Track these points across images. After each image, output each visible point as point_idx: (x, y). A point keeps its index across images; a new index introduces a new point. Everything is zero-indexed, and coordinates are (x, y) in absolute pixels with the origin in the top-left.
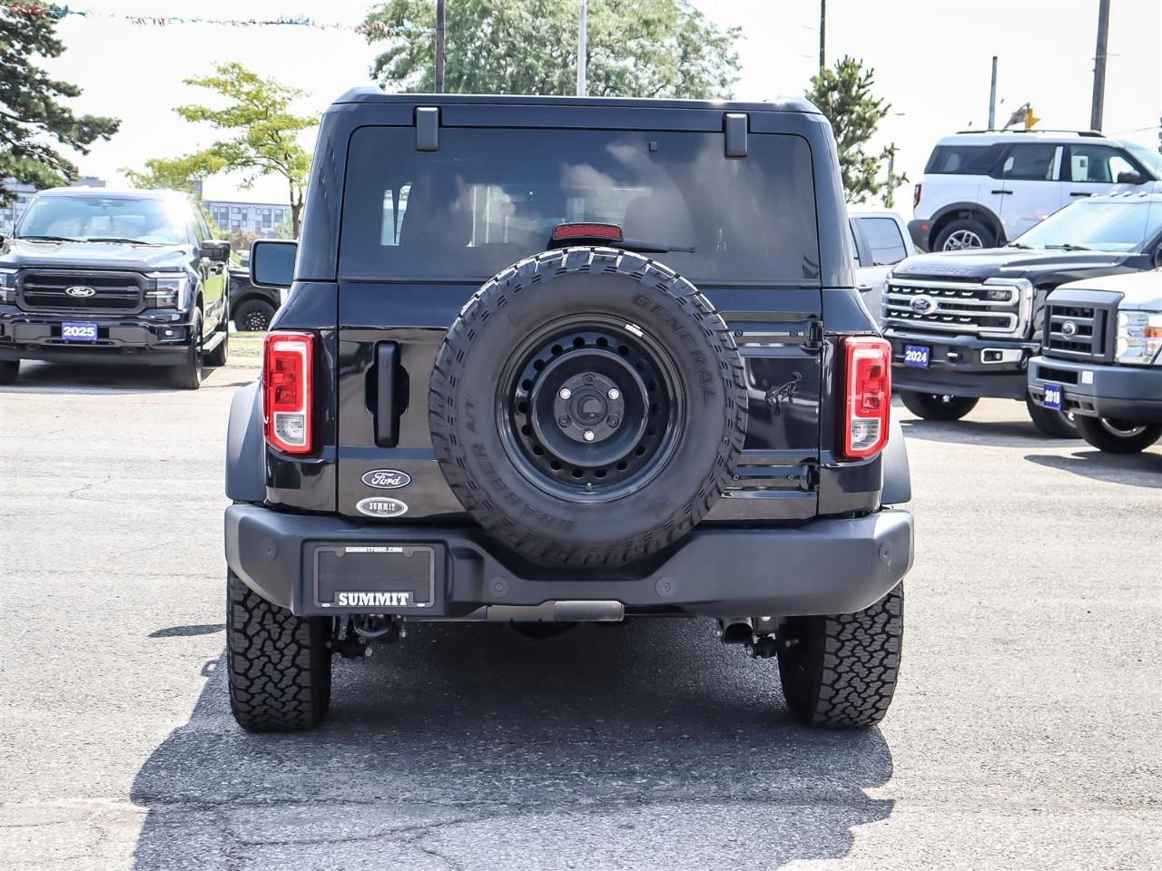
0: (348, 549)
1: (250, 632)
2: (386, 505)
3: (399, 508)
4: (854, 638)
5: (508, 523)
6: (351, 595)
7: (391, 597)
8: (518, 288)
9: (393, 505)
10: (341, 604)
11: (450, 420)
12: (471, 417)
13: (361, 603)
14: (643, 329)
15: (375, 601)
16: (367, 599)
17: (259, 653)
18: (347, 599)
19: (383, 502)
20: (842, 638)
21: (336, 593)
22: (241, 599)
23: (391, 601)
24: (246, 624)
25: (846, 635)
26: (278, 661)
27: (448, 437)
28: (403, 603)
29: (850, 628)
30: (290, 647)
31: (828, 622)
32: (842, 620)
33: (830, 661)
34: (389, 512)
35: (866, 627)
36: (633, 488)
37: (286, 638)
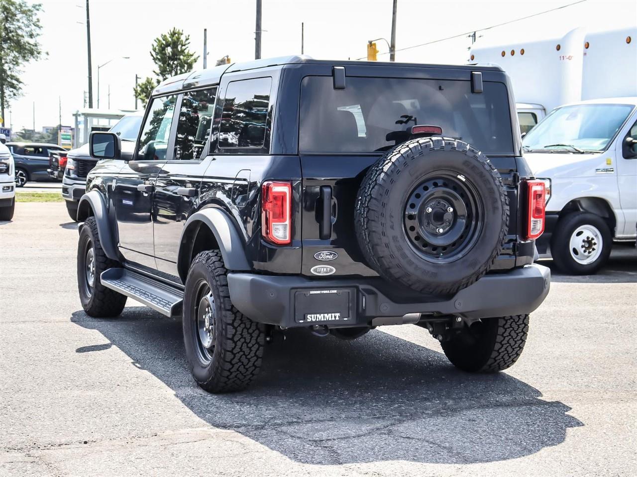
0: (312, 292)
1: (236, 339)
2: (325, 269)
3: (331, 270)
4: (511, 327)
5: (407, 274)
6: (313, 316)
7: (332, 316)
8: (413, 158)
9: (329, 269)
10: (308, 320)
11: (382, 224)
12: (392, 222)
13: (318, 320)
14: (466, 178)
15: (324, 318)
16: (321, 317)
17: (239, 350)
18: (311, 318)
19: (324, 268)
20: (506, 327)
21: (306, 315)
22: (231, 322)
23: (332, 318)
24: (234, 335)
25: (507, 326)
26: (248, 354)
27: (381, 233)
28: (337, 318)
29: (509, 322)
30: (254, 346)
31: (500, 320)
32: (506, 318)
33: (499, 338)
34: (326, 272)
35: (516, 321)
36: (460, 255)
37: (253, 342)
